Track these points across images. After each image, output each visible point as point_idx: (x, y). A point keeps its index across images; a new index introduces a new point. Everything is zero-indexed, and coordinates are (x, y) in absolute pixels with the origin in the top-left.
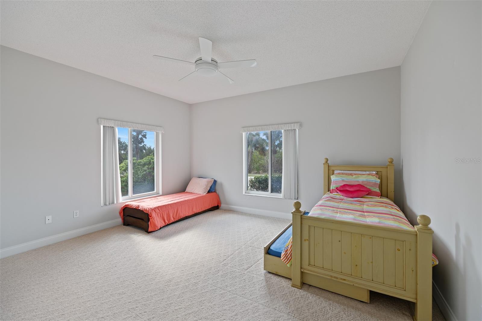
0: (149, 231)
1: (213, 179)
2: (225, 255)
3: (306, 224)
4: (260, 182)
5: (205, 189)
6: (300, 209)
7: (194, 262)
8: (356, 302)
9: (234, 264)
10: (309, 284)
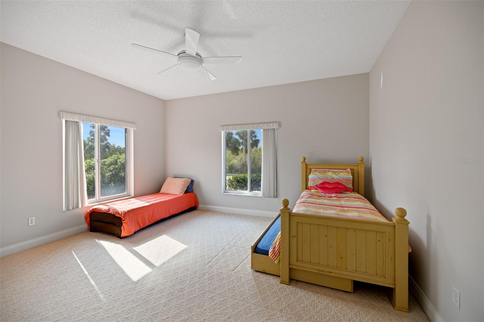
0: (121, 237)
1: (190, 178)
2: (209, 257)
3: (294, 220)
4: (238, 181)
5: (181, 190)
6: (288, 207)
7: (177, 267)
8: (341, 293)
9: (219, 266)
10: (297, 279)
